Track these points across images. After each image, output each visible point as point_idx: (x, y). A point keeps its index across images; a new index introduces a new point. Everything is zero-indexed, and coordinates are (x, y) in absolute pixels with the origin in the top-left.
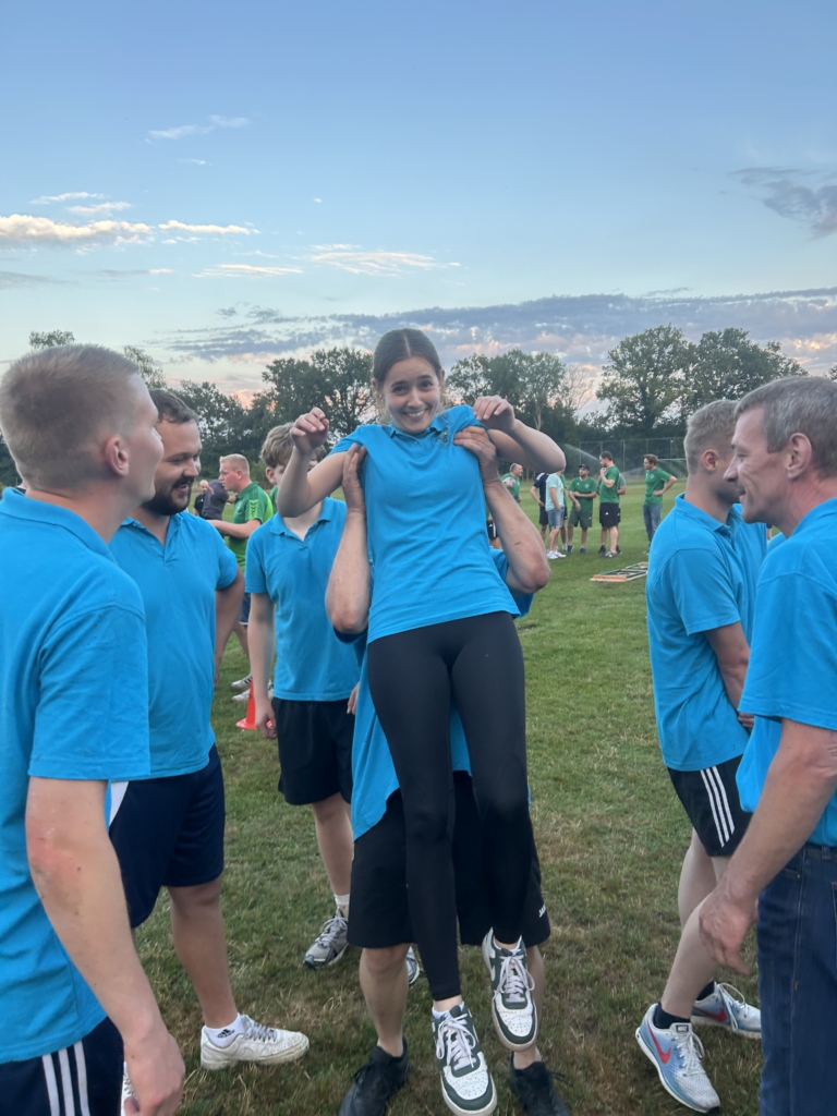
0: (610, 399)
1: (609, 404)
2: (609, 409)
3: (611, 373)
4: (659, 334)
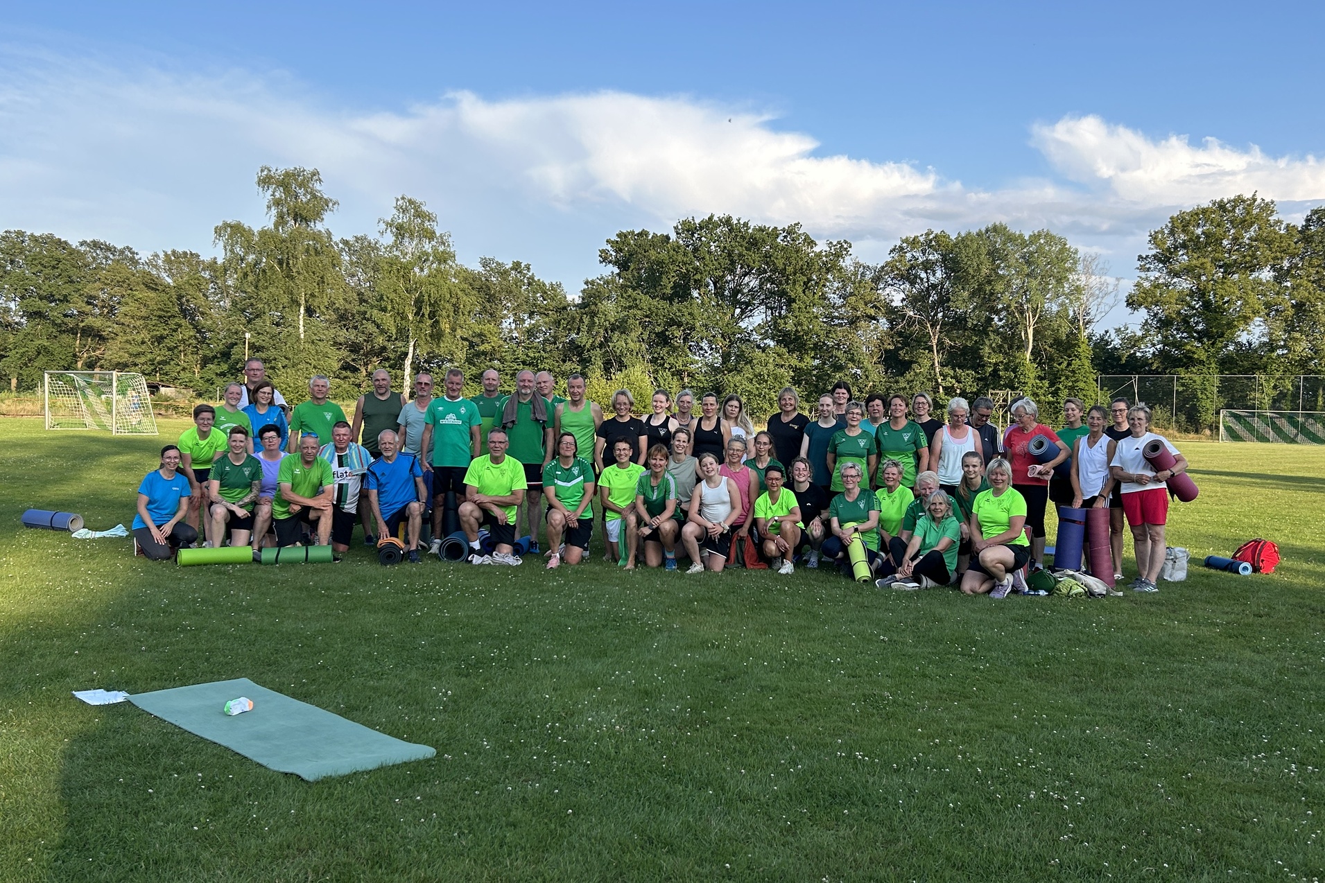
0: (1148, 309)
1: (1147, 317)
2: (1146, 322)
3: (1152, 266)
4: (1234, 208)
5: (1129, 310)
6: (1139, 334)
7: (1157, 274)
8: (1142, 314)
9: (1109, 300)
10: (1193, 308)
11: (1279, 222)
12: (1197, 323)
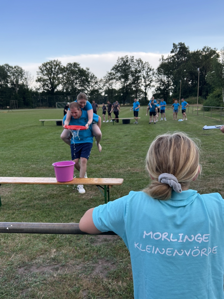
0: (40, 82)
1: (40, 84)
2: (40, 86)
3: (40, 74)
4: (54, 62)
5: (36, 83)
6: (39, 88)
7: (41, 75)
8: (39, 83)
9: (32, 80)
10: (48, 82)
11: (62, 66)
12: (49, 85)
